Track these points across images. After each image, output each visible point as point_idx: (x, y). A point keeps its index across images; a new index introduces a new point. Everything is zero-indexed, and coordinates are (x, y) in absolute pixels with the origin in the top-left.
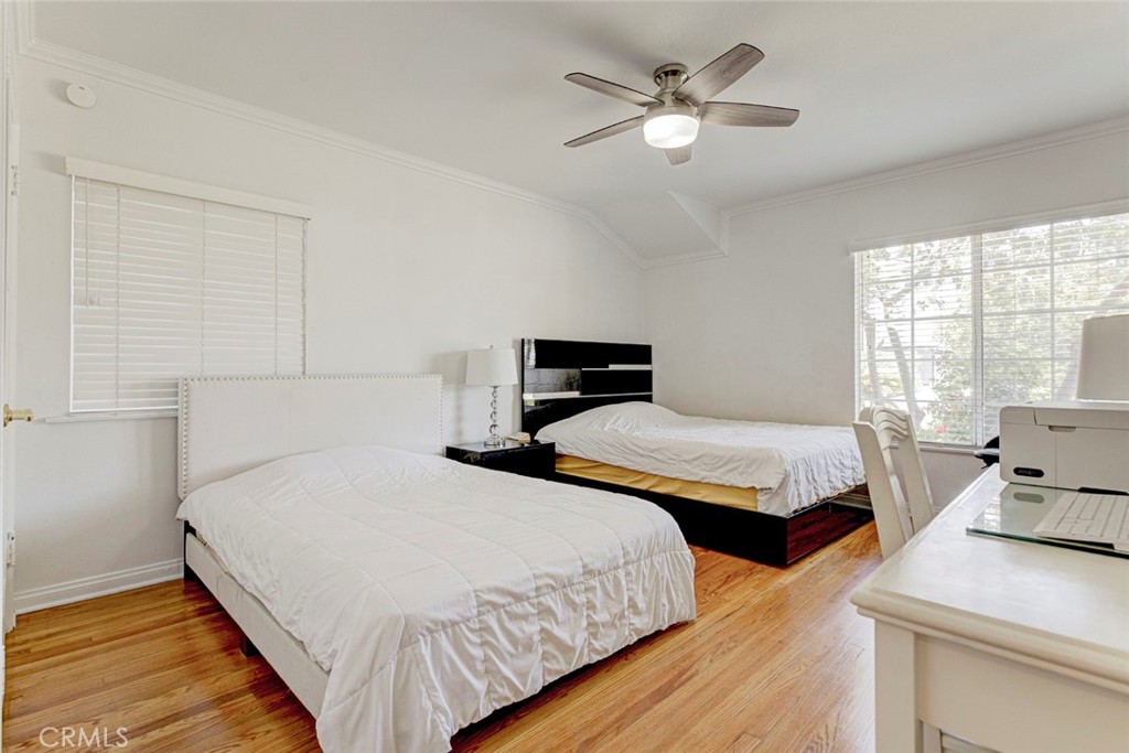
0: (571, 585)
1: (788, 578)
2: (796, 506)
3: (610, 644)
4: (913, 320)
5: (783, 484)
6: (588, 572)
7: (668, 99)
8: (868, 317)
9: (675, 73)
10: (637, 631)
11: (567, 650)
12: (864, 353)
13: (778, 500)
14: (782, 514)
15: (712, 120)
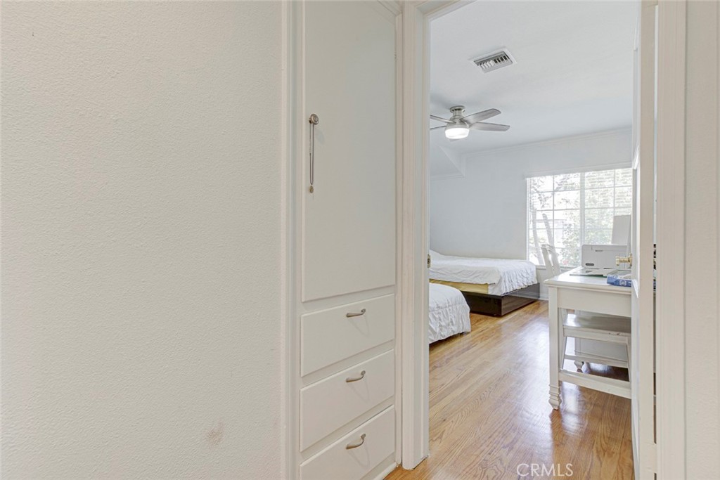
0: (434, 311)
1: (502, 321)
2: (504, 292)
3: (446, 334)
4: (553, 210)
5: (500, 282)
6: (439, 307)
7: (457, 121)
8: (533, 208)
9: (459, 109)
10: (453, 331)
11: (434, 333)
12: (531, 226)
13: (497, 289)
14: (499, 295)
15: (473, 128)
